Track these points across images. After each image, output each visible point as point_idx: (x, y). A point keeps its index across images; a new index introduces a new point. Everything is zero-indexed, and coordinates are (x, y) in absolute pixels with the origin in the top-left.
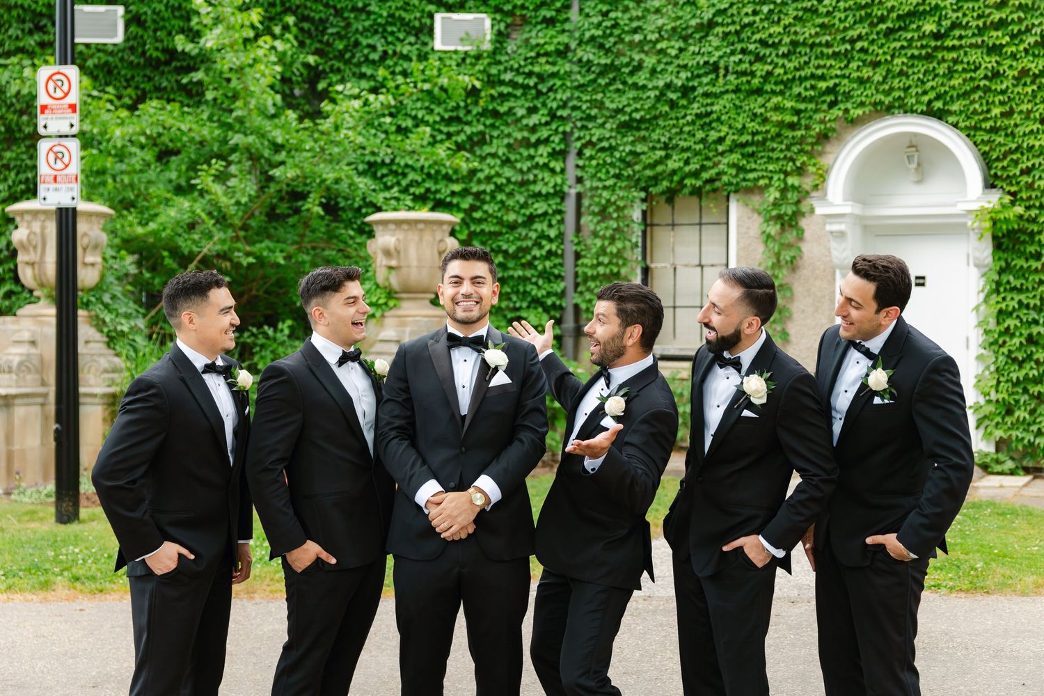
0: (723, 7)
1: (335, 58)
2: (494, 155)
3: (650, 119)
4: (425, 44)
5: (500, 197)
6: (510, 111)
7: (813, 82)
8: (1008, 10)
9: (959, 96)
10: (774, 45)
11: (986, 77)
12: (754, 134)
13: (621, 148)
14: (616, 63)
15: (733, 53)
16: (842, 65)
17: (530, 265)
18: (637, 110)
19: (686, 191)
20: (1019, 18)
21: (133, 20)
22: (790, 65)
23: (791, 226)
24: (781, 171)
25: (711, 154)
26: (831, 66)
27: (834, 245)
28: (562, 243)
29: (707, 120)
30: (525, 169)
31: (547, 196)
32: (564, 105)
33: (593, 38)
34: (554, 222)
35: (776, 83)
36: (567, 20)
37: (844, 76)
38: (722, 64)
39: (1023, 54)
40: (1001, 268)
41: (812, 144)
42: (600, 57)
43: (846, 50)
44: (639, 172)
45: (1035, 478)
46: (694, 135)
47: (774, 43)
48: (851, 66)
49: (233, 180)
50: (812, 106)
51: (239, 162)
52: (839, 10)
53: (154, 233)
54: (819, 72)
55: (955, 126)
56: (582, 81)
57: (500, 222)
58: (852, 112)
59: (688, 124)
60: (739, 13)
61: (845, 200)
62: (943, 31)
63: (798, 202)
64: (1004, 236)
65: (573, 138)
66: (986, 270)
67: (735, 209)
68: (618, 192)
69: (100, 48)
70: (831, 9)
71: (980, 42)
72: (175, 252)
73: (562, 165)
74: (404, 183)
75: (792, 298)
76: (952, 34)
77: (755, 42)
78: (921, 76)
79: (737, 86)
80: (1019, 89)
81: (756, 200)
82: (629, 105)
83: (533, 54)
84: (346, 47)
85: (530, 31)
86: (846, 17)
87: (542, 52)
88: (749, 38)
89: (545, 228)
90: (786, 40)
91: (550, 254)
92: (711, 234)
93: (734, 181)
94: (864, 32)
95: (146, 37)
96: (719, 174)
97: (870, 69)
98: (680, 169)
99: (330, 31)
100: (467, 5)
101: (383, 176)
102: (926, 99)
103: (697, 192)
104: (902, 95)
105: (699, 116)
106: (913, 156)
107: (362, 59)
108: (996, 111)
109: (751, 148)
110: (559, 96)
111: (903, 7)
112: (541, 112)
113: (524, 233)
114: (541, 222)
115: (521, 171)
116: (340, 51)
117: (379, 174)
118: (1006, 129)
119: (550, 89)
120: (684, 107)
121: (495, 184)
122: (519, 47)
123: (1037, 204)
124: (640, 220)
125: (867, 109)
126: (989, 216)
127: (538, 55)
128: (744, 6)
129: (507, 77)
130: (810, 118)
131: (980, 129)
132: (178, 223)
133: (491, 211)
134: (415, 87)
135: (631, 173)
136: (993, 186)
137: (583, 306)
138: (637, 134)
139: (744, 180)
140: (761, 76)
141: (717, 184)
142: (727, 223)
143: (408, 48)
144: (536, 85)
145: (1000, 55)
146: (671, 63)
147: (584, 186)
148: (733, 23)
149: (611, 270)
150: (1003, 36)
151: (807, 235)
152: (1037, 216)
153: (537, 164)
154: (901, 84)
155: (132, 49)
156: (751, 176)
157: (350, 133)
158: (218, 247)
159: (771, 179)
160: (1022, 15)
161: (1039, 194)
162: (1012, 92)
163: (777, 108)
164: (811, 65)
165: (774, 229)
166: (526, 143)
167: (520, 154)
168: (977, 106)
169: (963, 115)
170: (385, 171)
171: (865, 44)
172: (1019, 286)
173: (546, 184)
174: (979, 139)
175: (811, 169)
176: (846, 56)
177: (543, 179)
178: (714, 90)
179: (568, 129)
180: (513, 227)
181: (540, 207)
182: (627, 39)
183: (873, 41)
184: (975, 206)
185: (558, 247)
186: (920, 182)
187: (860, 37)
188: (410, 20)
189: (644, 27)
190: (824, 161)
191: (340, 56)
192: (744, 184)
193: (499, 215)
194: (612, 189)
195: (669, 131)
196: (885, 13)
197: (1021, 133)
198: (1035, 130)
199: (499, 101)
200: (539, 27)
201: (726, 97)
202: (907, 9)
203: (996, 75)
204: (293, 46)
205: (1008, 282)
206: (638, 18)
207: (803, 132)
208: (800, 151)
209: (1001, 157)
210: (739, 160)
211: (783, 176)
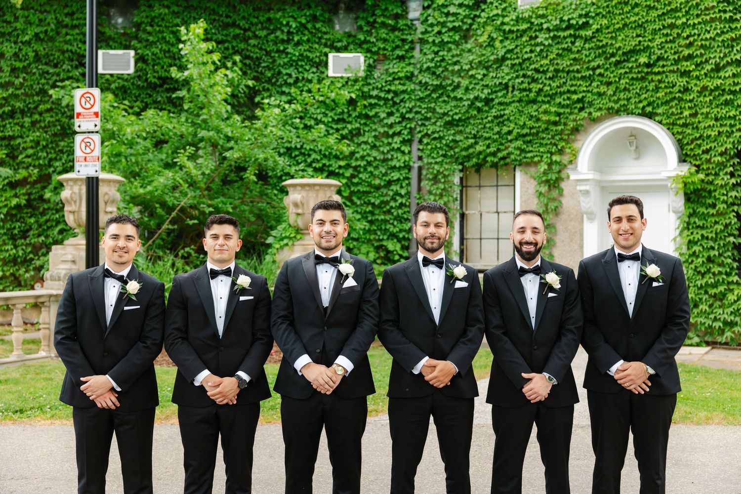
0: (511, 48)
1: (266, 82)
2: (366, 143)
3: (465, 119)
4: (322, 73)
5: (370, 169)
6: (376, 115)
7: (569, 95)
8: (694, 49)
9: (662, 104)
10: (544, 72)
11: (680, 91)
12: (531, 128)
13: (447, 138)
14: (443, 84)
15: (517, 77)
16: (587, 84)
17: (389, 212)
18: (456, 114)
19: (488, 165)
20: (701, 54)
21: (140, 59)
22: (554, 85)
23: (555, 187)
24: (548, 152)
25: (504, 141)
26: (580, 85)
27: (582, 199)
28: (409, 198)
29: (501, 120)
30: (385, 151)
31: (400, 168)
32: (410, 111)
33: (428, 68)
34: (404, 185)
35: (545, 96)
36: (412, 57)
37: (588, 91)
38: (510, 84)
39: (704, 77)
40: (690, 213)
41: (568, 135)
42: (433, 80)
43: (590, 74)
44: (458, 153)
45: (713, 348)
46: (493, 129)
47: (543, 70)
48: (593, 84)
49: (200, 159)
50: (568, 110)
51: (205, 148)
52: (585, 50)
53: (151, 193)
54: (573, 89)
55: (660, 122)
56: (422, 95)
57: (370, 185)
58: (593, 114)
59: (489, 122)
60: (521, 52)
62: (652, 62)
63: (560, 172)
64: (691, 193)
65: (416, 132)
66: (680, 215)
67: (518, 175)
68: (444, 165)
69: (120, 77)
70: (580, 49)
71: (675, 69)
72: (163, 204)
73: (409, 149)
74: (309, 160)
75: (555, 233)
76: (658, 64)
77: (532, 70)
78: (638, 91)
79: (520, 98)
80: (701, 99)
81: (532, 170)
82: (451, 110)
83: (390, 79)
84: (273, 75)
85: (389, 64)
86: (590, 54)
87: (396, 77)
88: (527, 67)
89: (398, 188)
90: (552, 68)
91: (401, 205)
92: (504, 192)
93: (519, 158)
94: (601, 63)
95: (147, 70)
96: (509, 154)
97: (605, 87)
98: (484, 151)
99: (263, 65)
100: (349, 48)
101: (296, 156)
102: (641, 105)
103: (495, 166)
104: (626, 103)
105: (496, 117)
106: (633, 142)
107: (283, 83)
108: (686, 113)
109: (529, 137)
110: (407, 105)
111: (626, 47)
112: (396, 115)
113: (385, 192)
114: (396, 185)
115: (383, 153)
116: (269, 78)
117: (293, 155)
118: (693, 124)
119: (402, 101)
120: (486, 111)
121: (367, 161)
122: (382, 74)
123: (713, 172)
124: (459, 184)
125: (603, 113)
126: (681, 180)
127: (394, 79)
128: (524, 47)
129: (374, 93)
130: (567, 118)
131: (676, 124)
132: (165, 186)
133: (364, 178)
134: (314, 99)
135: (453, 153)
136: (685, 161)
138: (456, 129)
139: (525, 157)
140: (536, 92)
141: (508, 160)
142: (514, 185)
143: (312, 75)
144: (392, 98)
145: (689, 77)
146: (478, 84)
147: (423, 161)
148: (518, 58)
150: (691, 65)
151: (565, 192)
152: (713, 181)
153: (393, 148)
154: (625, 96)
155: (139, 77)
156: (529, 155)
157: (274, 129)
158: (191, 201)
159: (542, 157)
160: (703, 52)
161: (714, 166)
162: (697, 101)
163: (546, 112)
164: (567, 84)
165: (544, 189)
166: (386, 135)
167: (383, 142)
168: (674, 110)
169: (665, 116)
170: (297, 153)
171: (602, 71)
172: (701, 225)
173: (399, 161)
174: (675, 131)
175: (568, 150)
176: (590, 79)
177: (397, 158)
178: (505, 100)
179: (413, 126)
180: (378, 188)
181: (395, 175)
182: (450, 68)
183: (607, 69)
184: (673, 174)
185: (406, 201)
186: (637, 158)
187: (599, 67)
188: (313, 58)
189: (461, 61)
190: (576, 145)
191: (269, 81)
192: (525, 160)
193: (369, 180)
194: (441, 163)
195: (477, 127)
196: (615, 51)
197: (703, 127)
198: (712, 125)
199: (369, 108)
200: (394, 62)
201: (513, 105)
202: (629, 48)
203: (686, 90)
204: (239, 75)
205: (695, 223)
206: (457, 55)
207: (562, 127)
208: (560, 139)
209: (690, 142)
210: (522, 145)
211: (550, 155)
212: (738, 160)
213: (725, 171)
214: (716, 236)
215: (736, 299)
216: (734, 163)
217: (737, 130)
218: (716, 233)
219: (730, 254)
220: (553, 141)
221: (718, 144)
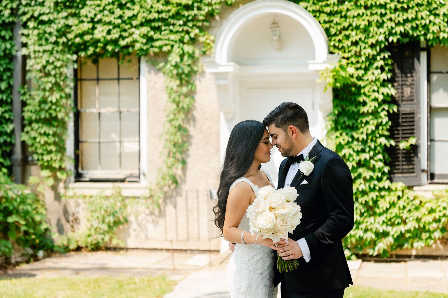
12: (159, 12)
13: (58, 21)
19: (108, 54)
23: (187, 81)
25: (127, 27)
28: (11, 94)
34: (5, 78)
40: (339, 112)
41: (203, 21)
44: (71, 39)
45: (363, 261)
46: (113, 13)
55: (306, 8)
61: (228, 61)
63: (192, 64)
64: (340, 88)
65: (19, 13)
66: (328, 113)
67: (144, 67)
68: (55, 54)
73: (11, 34)
81: (160, 62)
92: (127, 87)
93: (145, 48)
96: (133, 42)
98: (104, 37)
103: (115, 55)
106: (275, 31)
108: (334, 0)
109: (157, 23)
118: (341, 12)
123: (363, 67)
124: (72, 77)
126: (332, 75)
131: (323, 12)
135: (65, 40)
136: (331, 53)
137: (29, 142)
138: (70, 11)
139: (152, 47)
141: (132, 50)
142: (139, 78)
147: (28, 49)
149: (50, 114)
151: (198, 88)
152: (363, 75)
156: (157, 44)
159: (172, 46)
161: (364, 60)
165: (175, 84)
172: (351, 125)
174: (322, 19)
175: (202, 39)
184: (322, 67)
185: (7, 97)
186: (280, 49)
192: (152, 50)
194: (51, 52)
195: (94, 9)
197: (352, 16)
198: (361, 14)
205: (344, 122)
207: (195, 11)
208: (194, 26)
209: (338, 33)
210: (148, 32)
211: (181, 45)
212: (389, 54)
213: (375, 65)
214: (367, 138)
215: (388, 206)
216: (384, 57)
217: (388, 20)
218: (367, 135)
219: (380, 156)
220: (185, 28)
221: (368, 35)
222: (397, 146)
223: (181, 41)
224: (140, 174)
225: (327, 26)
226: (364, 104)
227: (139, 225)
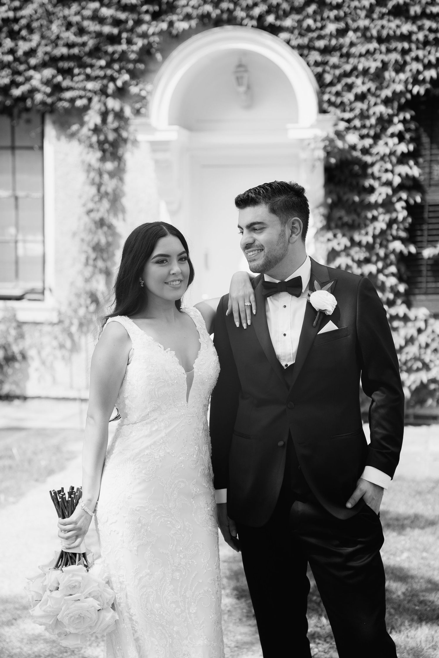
12: (70, 46)
23: (112, 154)
24: (101, 91)
25: (22, 68)
29: (16, 27)
40: (333, 202)
41: (135, 61)
50: (134, 16)
55: (288, 42)
58: (177, 25)
61: (170, 124)
63: (120, 128)
64: (336, 167)
67: (50, 131)
92: (26, 160)
93: (49, 101)
96: (33, 91)
102: (257, 11)
103: (7, 111)
106: (243, 78)
108: (331, 28)
118: (341, 48)
123: (372, 133)
125: (193, 23)
126: (322, 145)
130: (132, 30)
131: (314, 48)
136: (327, 112)
139: (60, 99)
141: (30, 103)
142: (42, 148)
152: (371, 146)
156: (68, 95)
159: (90, 100)
161: (374, 122)
163: (96, 17)
165: (94, 157)
168: (311, 22)
169: (297, 32)
172: (350, 221)
174: (312, 59)
175: (134, 90)
184: (308, 134)
186: (249, 106)
192: (60, 104)
197: (358, 54)
198: (372, 50)
205: (340, 218)
207: (124, 47)
208: (121, 69)
209: (335, 81)
210: (54, 77)
211: (103, 98)
212: (413, 113)
213: (391, 130)
214: (375, 242)
216: (404, 118)
217: (412, 59)
218: (374, 237)
219: (393, 269)
220: (109, 72)
221: (381, 83)
222: (419, 254)
223: (103, 92)
224: (44, 289)
225: (319, 69)
226: (372, 190)
227: (43, 363)
